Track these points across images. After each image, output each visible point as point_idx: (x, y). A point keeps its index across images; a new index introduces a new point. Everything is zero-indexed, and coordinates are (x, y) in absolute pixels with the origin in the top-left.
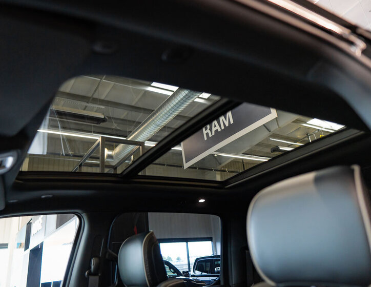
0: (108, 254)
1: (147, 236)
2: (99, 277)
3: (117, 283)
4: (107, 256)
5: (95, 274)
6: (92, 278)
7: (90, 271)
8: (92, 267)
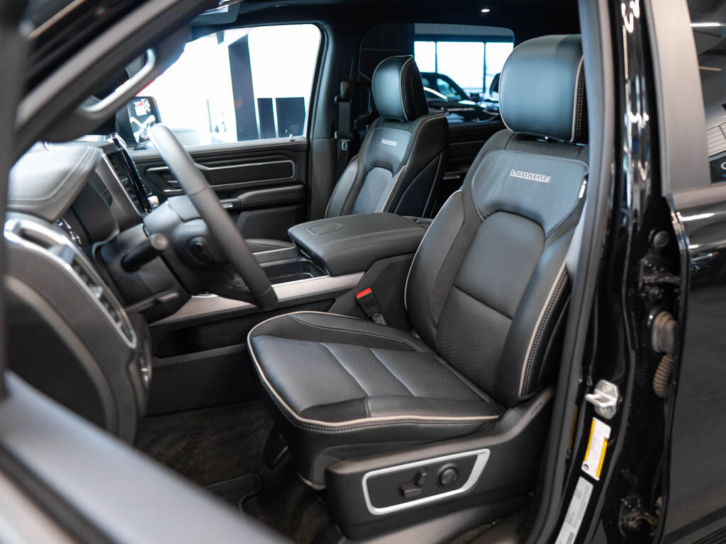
0: (358, 78)
1: (406, 63)
2: (351, 104)
3: (371, 111)
4: (358, 80)
5: (345, 100)
6: (341, 104)
7: (340, 96)
8: (342, 92)
